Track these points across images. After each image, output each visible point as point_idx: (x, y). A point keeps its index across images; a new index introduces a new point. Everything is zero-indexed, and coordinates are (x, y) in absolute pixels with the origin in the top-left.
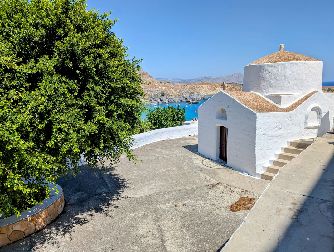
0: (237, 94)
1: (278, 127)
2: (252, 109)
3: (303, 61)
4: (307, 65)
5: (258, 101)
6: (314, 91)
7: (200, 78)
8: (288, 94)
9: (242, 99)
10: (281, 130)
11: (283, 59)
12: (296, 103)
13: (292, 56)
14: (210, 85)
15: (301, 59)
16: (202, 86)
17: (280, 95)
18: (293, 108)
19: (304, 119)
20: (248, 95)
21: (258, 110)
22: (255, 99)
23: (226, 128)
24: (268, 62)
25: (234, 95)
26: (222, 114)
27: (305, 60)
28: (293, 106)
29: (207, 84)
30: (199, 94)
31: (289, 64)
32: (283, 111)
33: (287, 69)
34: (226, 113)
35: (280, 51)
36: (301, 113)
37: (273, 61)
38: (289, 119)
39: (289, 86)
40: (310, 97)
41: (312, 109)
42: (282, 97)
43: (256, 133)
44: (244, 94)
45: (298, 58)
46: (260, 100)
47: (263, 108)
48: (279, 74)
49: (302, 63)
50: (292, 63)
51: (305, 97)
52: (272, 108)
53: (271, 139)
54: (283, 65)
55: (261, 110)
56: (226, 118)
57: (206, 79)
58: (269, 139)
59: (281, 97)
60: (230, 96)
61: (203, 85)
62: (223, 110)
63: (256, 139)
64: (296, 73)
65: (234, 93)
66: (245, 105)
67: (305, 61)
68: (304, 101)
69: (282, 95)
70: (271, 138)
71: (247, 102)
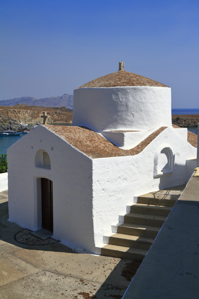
0: (65, 130)
1: (122, 178)
2: (85, 152)
3: (148, 87)
4: (153, 92)
5: (94, 140)
6: (163, 127)
7: (16, 99)
8: (131, 131)
9: (72, 138)
10: (125, 181)
11: (123, 82)
12: (142, 142)
13: (135, 79)
14: (31, 110)
15: (146, 84)
16: (19, 110)
17: (122, 131)
18: (139, 150)
19: (153, 165)
20: (80, 132)
21: (94, 154)
22: (89, 138)
23: (50, 181)
24: (105, 86)
25: (60, 131)
26: (44, 159)
27: (150, 85)
28: (139, 147)
29: (26, 108)
30: (15, 122)
31: (132, 90)
32: (127, 155)
33: (129, 96)
34: (49, 158)
35: (120, 71)
36: (149, 157)
37: (112, 85)
38: (135, 165)
39: (133, 120)
40: (159, 135)
41: (162, 150)
42: (125, 135)
43: (93, 188)
44: (75, 130)
45: (142, 83)
46: (96, 139)
47: (101, 150)
48: (119, 102)
49: (146, 89)
50: (135, 89)
51: (153, 134)
52: (113, 150)
53: (113, 196)
54: (124, 91)
55: (98, 153)
56: (50, 165)
57: (25, 100)
58: (110, 196)
59: (123, 134)
60: (54, 133)
61: (21, 110)
62: (45, 154)
63: (92, 197)
64: (141, 102)
65: (60, 128)
66: (76, 146)
67: (150, 87)
68: (152, 140)
69: (125, 131)
70: (113, 193)
71: (79, 142)
